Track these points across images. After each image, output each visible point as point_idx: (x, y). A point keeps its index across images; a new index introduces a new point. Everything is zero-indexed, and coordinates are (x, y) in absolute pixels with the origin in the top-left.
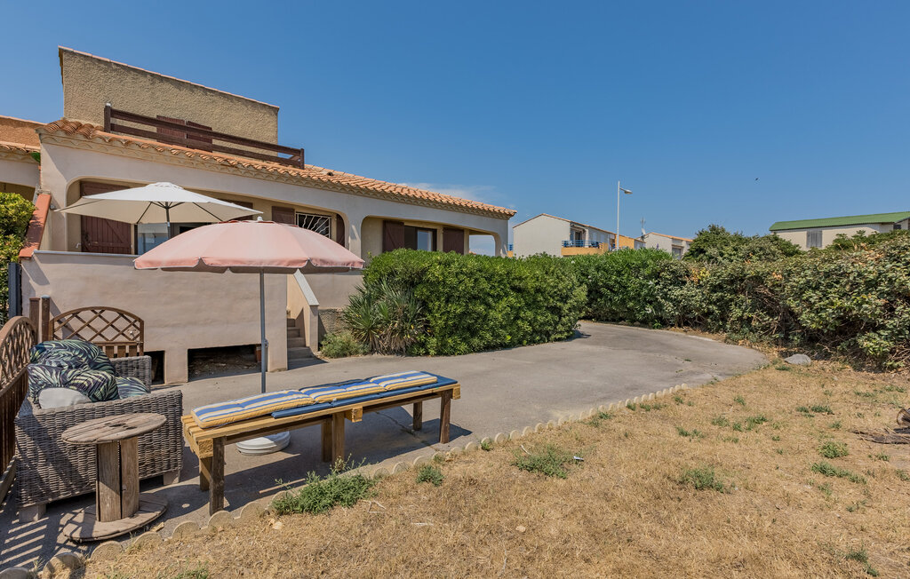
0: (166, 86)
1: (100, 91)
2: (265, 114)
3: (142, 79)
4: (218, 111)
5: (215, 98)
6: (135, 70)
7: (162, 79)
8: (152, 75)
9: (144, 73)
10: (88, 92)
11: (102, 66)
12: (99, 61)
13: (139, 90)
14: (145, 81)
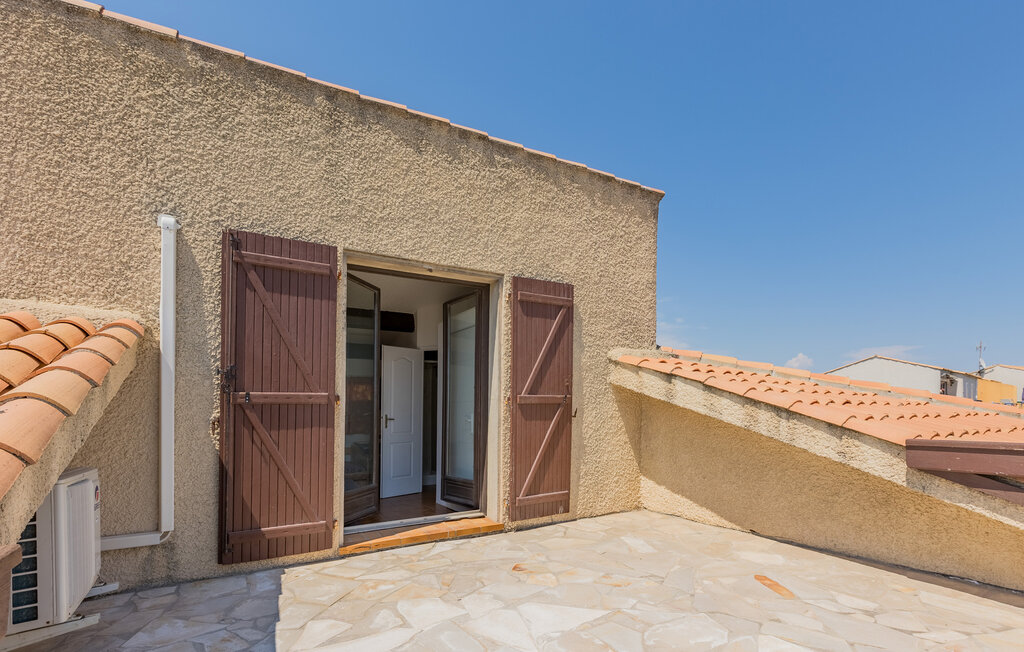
0: (377, 137)
1: (132, 165)
2: (631, 214)
3: (297, 110)
4: (520, 215)
5: (515, 173)
6: (273, 75)
7: (366, 110)
8: (332, 95)
9: (301, 87)
10: (81, 171)
11: (145, 55)
12: (132, 31)
13: (284, 156)
14: (304, 120)
